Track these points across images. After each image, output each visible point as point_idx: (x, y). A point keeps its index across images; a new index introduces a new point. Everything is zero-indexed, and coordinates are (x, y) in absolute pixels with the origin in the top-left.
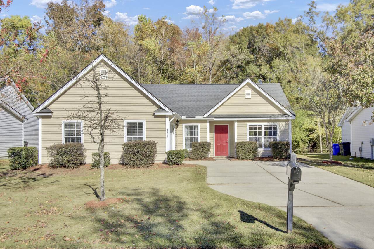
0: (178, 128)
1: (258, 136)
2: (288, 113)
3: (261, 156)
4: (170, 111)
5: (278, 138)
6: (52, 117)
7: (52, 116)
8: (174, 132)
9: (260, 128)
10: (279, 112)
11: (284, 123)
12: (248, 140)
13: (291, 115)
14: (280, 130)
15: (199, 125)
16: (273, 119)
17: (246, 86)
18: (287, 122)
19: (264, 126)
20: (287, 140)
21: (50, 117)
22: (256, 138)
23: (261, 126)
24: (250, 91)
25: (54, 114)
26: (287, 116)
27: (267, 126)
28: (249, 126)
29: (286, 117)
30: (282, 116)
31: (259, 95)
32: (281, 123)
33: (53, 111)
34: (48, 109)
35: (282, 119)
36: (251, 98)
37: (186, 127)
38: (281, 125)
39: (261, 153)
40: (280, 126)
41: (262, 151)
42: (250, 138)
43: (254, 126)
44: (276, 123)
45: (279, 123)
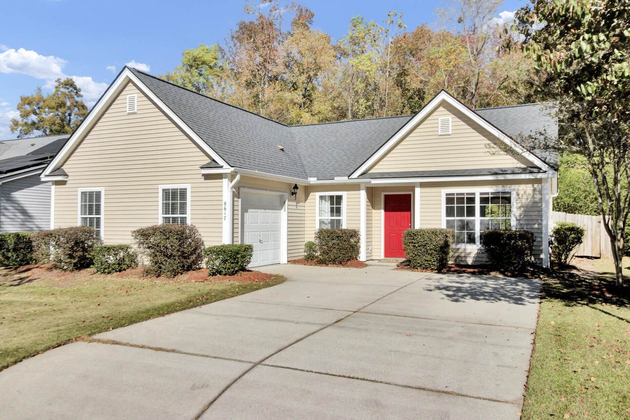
0: (308, 201)
1: (466, 218)
2: (538, 163)
3: (474, 261)
4: (225, 165)
5: (514, 223)
6: (68, 183)
7: (66, 181)
8: (285, 209)
9: (471, 200)
10: (516, 161)
11: (529, 188)
12: (444, 226)
13: (544, 167)
14: (520, 205)
15: (344, 194)
16: (501, 177)
17: (441, 109)
18: (536, 186)
19: (481, 194)
20: (536, 226)
21: (63, 183)
22: (462, 221)
23: (474, 194)
24: (450, 117)
25: (70, 178)
26: (535, 170)
27: (488, 193)
28: (447, 194)
29: (531, 172)
30: (524, 171)
31: (469, 125)
32: (522, 187)
33: (68, 174)
34: (62, 169)
35: (523, 176)
36: (450, 132)
37: (321, 198)
38: (521, 192)
39: (473, 255)
40: (518, 195)
41: (476, 252)
42: (448, 222)
43: (457, 194)
44: (507, 188)
45: (516, 187)
